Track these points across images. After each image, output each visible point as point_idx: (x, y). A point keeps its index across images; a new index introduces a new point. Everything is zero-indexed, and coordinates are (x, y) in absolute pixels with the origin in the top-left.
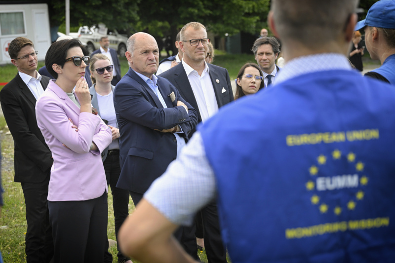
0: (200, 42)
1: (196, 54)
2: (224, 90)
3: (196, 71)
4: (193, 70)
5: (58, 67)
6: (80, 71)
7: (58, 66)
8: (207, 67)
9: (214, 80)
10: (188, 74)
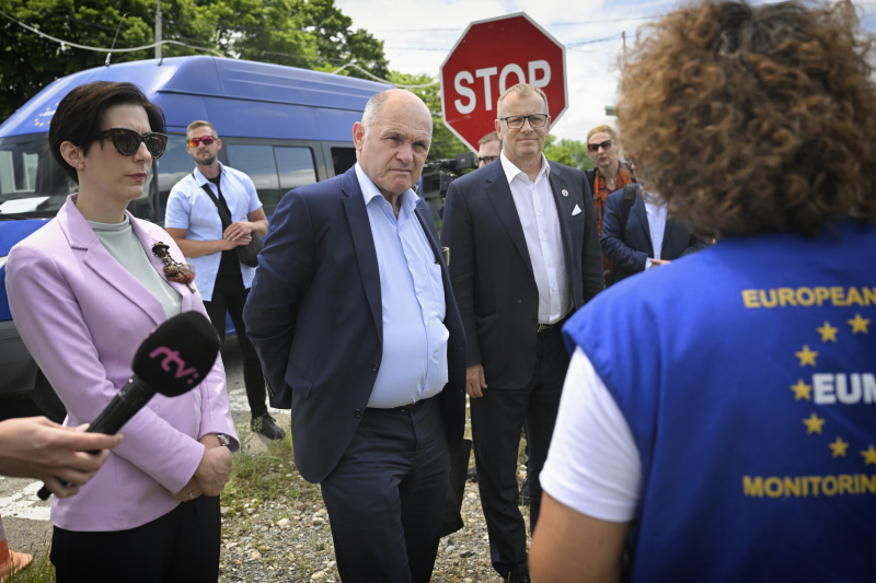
0: (527, 122)
1: (519, 143)
2: (577, 210)
3: (524, 175)
4: (519, 171)
5: (74, 151)
6: (131, 167)
7: (75, 148)
8: (547, 164)
9: (557, 191)
10: (510, 179)
